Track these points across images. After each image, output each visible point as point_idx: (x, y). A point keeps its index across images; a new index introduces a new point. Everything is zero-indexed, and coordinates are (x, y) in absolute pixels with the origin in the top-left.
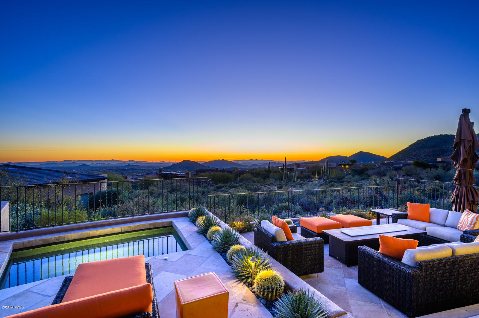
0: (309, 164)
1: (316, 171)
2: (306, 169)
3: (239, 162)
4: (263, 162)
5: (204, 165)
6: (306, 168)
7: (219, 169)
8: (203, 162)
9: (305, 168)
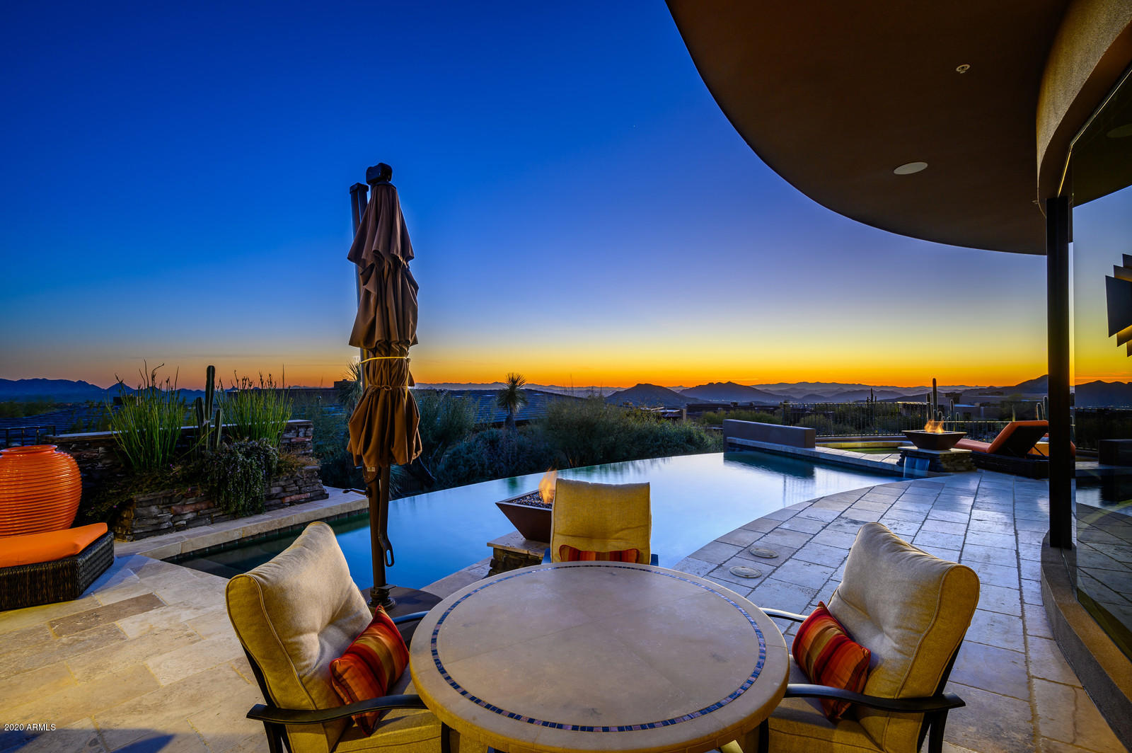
0: (987, 394)
1: (1014, 414)
2: (979, 409)
3: (769, 389)
4: (836, 389)
5: (683, 394)
6: (981, 405)
7: (738, 405)
8: (681, 389)
9: (977, 405)
